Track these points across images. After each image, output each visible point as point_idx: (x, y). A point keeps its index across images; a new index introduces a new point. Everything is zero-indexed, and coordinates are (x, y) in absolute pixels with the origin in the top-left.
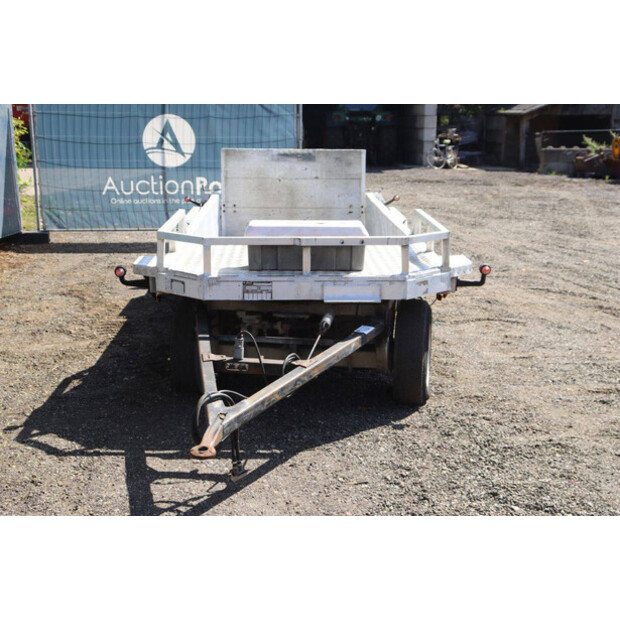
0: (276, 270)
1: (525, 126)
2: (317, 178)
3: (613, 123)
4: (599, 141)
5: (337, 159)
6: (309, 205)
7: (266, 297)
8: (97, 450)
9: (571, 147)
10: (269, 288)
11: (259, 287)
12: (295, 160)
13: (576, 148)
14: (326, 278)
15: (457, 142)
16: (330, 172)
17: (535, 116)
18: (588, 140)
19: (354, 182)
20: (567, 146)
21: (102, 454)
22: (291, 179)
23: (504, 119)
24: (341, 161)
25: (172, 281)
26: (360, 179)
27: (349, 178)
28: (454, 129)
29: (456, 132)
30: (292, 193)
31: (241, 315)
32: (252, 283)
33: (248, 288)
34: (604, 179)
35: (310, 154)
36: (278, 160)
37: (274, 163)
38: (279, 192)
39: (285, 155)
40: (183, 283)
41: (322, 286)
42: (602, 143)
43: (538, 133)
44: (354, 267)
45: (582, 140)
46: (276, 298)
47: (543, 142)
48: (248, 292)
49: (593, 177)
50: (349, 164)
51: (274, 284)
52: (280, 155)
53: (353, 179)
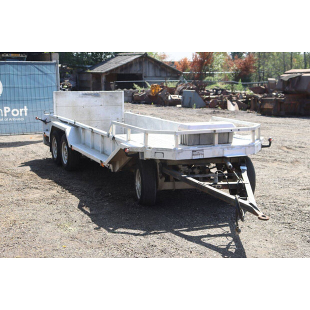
0: (199, 145)
1: (103, 78)
2: (101, 105)
3: (143, 77)
4: (141, 87)
5: (110, 96)
6: (98, 119)
7: (201, 157)
8: (156, 231)
9: (129, 89)
10: (202, 153)
11: (198, 152)
12: (90, 97)
13: (131, 90)
14: (225, 147)
15: (70, 87)
16: (107, 102)
17: (108, 74)
18: (136, 86)
19: (119, 107)
20: (127, 89)
21: (162, 232)
22: (89, 106)
23: (91, 75)
24: (112, 97)
25: (155, 153)
26: (121, 105)
27: (117, 105)
28: (68, 80)
29: (69, 82)
30: (89, 113)
31: (180, 166)
32: (195, 151)
33: (194, 153)
34: (151, 104)
35: (98, 94)
36: (82, 97)
37: (80, 98)
38: (83, 113)
39: (86, 94)
40: (163, 153)
41: (223, 150)
42: (142, 87)
43: (111, 82)
44: (229, 142)
45: (133, 86)
46: (205, 157)
47: (115, 87)
48: (194, 155)
49: (145, 103)
50: (116, 98)
51: (204, 150)
52: (83, 94)
53: (118, 105)
